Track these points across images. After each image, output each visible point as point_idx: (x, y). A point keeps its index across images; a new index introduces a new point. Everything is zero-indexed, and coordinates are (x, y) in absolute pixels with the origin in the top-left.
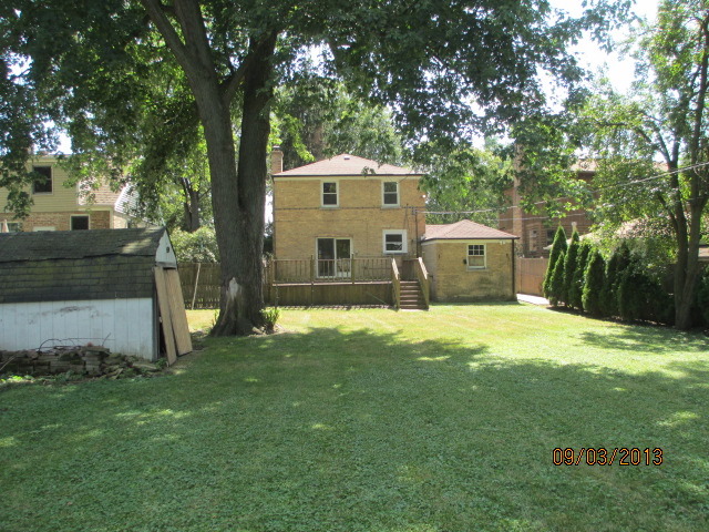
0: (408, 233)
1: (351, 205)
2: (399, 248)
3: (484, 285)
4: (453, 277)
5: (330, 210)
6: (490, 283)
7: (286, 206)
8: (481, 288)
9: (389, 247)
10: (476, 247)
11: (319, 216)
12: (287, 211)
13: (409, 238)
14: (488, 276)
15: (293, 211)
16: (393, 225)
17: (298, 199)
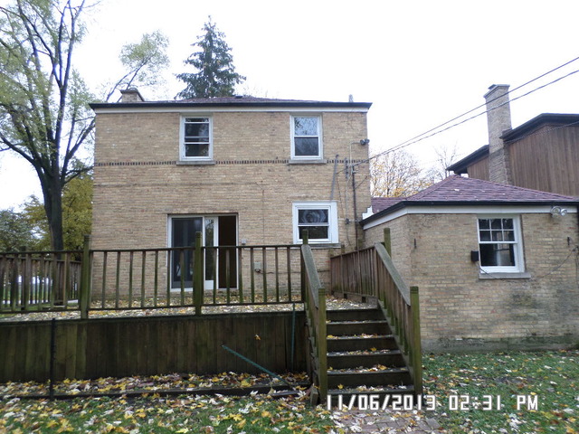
0: (340, 208)
1: (234, 157)
2: (323, 232)
3: (522, 311)
4: (449, 292)
5: (197, 165)
6: (535, 305)
7: (115, 158)
8: (516, 318)
9: (304, 233)
10: (496, 223)
11: (175, 176)
12: (116, 168)
13: (340, 216)
14: (528, 289)
15: (127, 168)
16: (312, 192)
17: (138, 147)
